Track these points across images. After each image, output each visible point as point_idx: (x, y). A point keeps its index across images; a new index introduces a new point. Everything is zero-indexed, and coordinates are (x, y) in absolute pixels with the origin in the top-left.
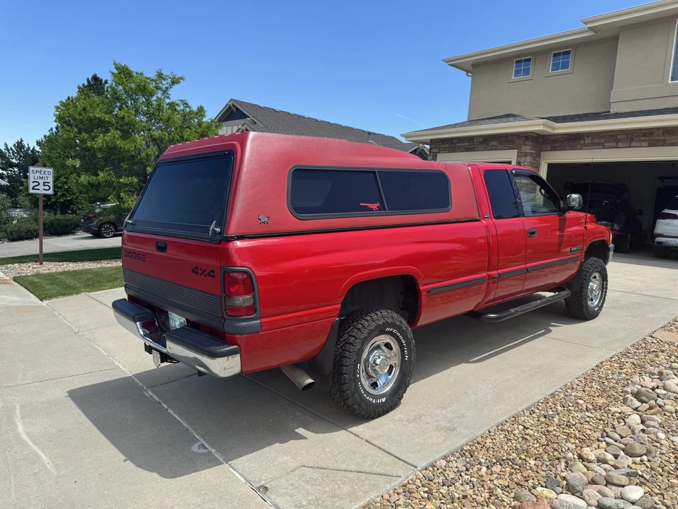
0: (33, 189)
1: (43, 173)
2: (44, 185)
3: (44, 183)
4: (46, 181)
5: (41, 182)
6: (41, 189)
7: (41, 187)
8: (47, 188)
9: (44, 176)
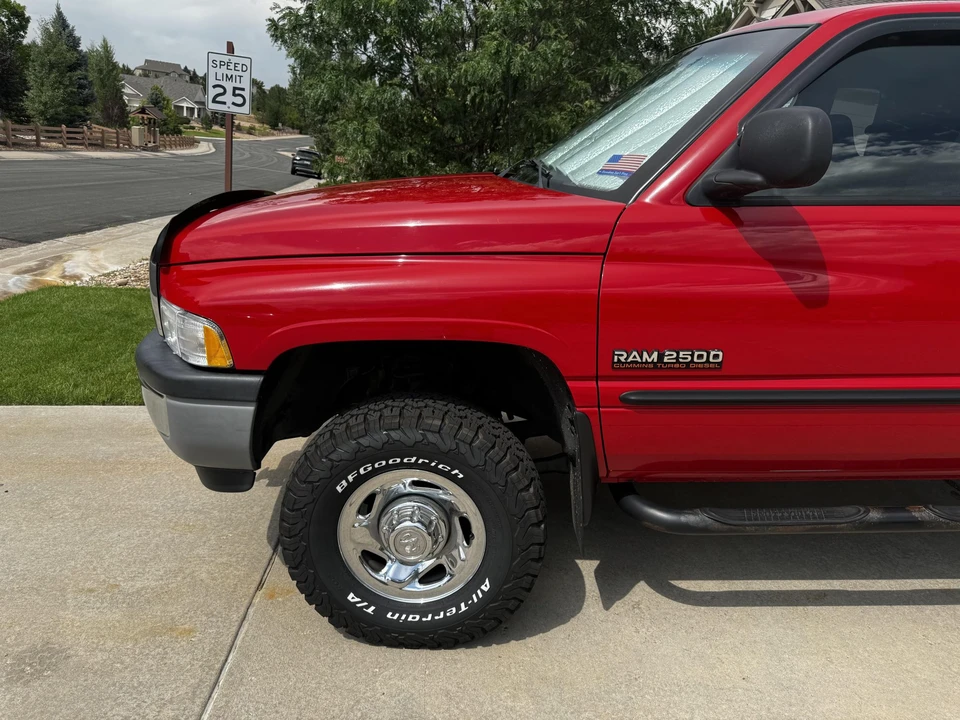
0: (214, 101)
1: (232, 67)
2: (234, 95)
3: (235, 89)
4: (238, 85)
5: (229, 86)
6: (229, 104)
7: (228, 98)
8: (239, 100)
9: (234, 73)
